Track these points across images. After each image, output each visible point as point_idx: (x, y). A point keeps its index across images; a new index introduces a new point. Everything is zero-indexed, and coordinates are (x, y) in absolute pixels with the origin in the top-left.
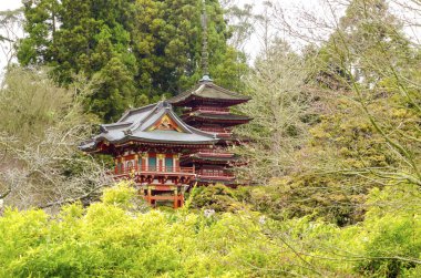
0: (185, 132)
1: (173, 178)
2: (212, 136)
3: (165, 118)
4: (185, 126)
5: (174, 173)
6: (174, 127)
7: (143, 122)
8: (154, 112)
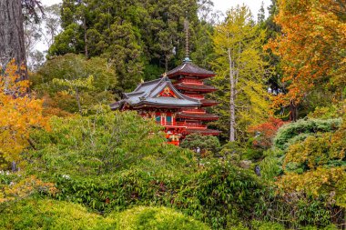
0: (180, 98)
1: (171, 129)
2: (197, 101)
3: (167, 88)
4: (179, 94)
5: (172, 126)
6: (172, 94)
7: (152, 91)
8: (160, 85)
